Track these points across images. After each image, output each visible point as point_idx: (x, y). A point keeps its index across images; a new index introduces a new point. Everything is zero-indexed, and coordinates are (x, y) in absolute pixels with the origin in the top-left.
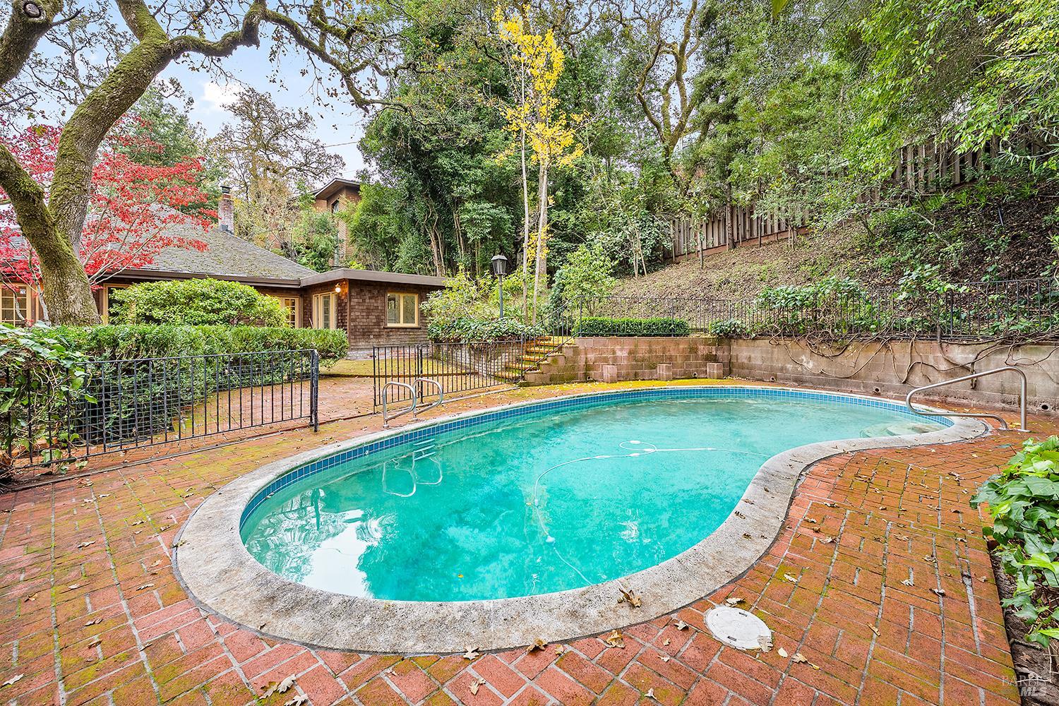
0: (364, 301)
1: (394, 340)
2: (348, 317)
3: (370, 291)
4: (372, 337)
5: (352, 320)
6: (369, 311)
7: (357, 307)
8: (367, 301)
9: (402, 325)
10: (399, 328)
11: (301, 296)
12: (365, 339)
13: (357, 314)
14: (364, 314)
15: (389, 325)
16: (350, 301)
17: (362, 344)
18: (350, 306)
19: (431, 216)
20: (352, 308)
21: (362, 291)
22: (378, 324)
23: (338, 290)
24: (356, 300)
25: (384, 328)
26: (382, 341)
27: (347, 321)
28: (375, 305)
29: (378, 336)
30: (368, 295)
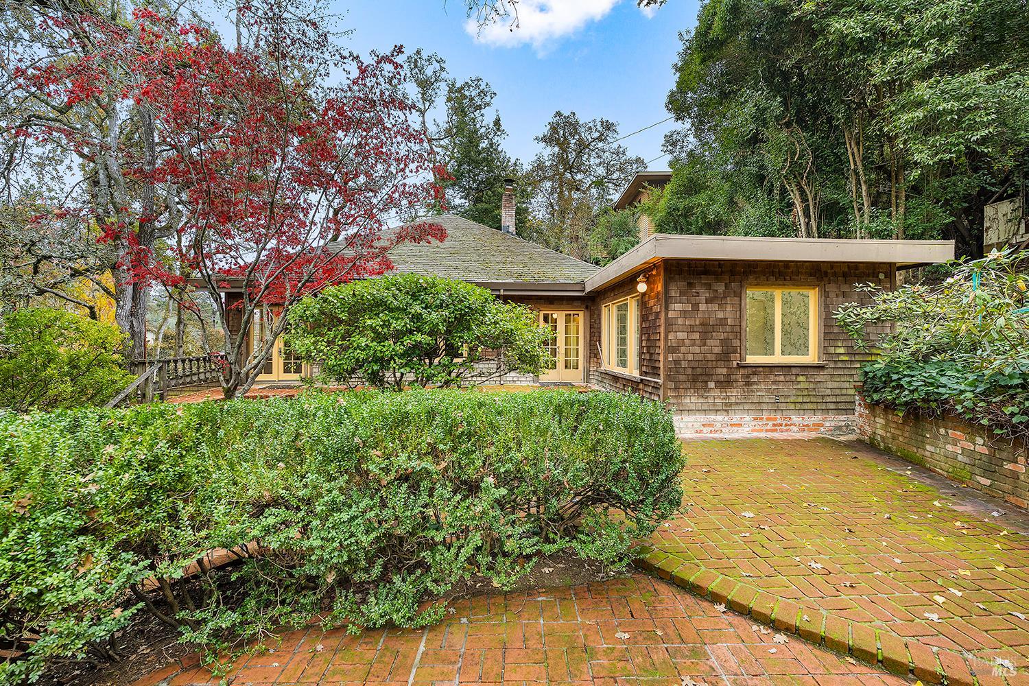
0: (695, 307)
1: (761, 390)
2: (662, 344)
3: (709, 287)
4: (711, 385)
5: (671, 349)
6: (706, 329)
7: (680, 321)
8: (703, 307)
9: (777, 358)
10: (771, 368)
11: (587, 307)
12: (697, 390)
13: (681, 335)
14: (696, 336)
15: (751, 359)
16: (667, 308)
17: (691, 400)
18: (667, 319)
19: (800, 158)
20: (670, 325)
21: (690, 285)
22: (725, 357)
23: (642, 287)
24: (678, 307)
25: (740, 366)
26: (734, 394)
27: (661, 351)
28: (720, 315)
29: (725, 384)
30: (705, 294)
